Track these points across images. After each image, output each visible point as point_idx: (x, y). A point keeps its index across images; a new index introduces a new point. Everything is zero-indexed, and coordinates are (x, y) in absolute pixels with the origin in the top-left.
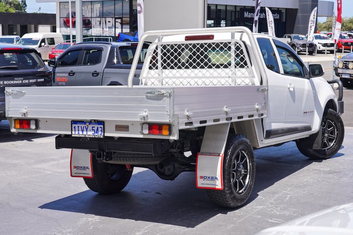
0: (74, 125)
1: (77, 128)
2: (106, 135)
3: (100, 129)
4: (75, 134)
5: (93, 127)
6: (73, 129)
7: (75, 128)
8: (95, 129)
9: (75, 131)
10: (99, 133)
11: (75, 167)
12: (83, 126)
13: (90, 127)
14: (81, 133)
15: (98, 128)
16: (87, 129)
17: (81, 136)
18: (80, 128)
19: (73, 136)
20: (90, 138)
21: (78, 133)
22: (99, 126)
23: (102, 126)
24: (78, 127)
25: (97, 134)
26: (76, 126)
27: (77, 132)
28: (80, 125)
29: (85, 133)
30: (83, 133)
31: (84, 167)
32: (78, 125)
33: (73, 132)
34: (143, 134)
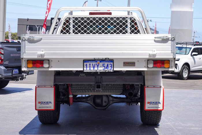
0: (85, 64)
1: (88, 65)
2: (115, 69)
3: (109, 66)
4: (87, 70)
5: (103, 64)
6: (85, 66)
7: (86, 65)
8: (106, 65)
9: (87, 67)
10: (109, 68)
11: (39, 103)
12: (94, 64)
13: (101, 64)
14: (92, 69)
15: (108, 64)
16: (98, 66)
17: (92, 71)
18: (91, 65)
19: (85, 71)
20: (101, 73)
21: (90, 69)
22: (109, 63)
23: (112, 63)
24: (90, 64)
25: (107, 69)
26: (88, 64)
27: (88, 69)
28: (91, 63)
29: (96, 69)
30: (94, 69)
31: (47, 102)
32: (90, 63)
33: (85, 69)
34: (148, 67)
